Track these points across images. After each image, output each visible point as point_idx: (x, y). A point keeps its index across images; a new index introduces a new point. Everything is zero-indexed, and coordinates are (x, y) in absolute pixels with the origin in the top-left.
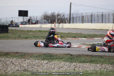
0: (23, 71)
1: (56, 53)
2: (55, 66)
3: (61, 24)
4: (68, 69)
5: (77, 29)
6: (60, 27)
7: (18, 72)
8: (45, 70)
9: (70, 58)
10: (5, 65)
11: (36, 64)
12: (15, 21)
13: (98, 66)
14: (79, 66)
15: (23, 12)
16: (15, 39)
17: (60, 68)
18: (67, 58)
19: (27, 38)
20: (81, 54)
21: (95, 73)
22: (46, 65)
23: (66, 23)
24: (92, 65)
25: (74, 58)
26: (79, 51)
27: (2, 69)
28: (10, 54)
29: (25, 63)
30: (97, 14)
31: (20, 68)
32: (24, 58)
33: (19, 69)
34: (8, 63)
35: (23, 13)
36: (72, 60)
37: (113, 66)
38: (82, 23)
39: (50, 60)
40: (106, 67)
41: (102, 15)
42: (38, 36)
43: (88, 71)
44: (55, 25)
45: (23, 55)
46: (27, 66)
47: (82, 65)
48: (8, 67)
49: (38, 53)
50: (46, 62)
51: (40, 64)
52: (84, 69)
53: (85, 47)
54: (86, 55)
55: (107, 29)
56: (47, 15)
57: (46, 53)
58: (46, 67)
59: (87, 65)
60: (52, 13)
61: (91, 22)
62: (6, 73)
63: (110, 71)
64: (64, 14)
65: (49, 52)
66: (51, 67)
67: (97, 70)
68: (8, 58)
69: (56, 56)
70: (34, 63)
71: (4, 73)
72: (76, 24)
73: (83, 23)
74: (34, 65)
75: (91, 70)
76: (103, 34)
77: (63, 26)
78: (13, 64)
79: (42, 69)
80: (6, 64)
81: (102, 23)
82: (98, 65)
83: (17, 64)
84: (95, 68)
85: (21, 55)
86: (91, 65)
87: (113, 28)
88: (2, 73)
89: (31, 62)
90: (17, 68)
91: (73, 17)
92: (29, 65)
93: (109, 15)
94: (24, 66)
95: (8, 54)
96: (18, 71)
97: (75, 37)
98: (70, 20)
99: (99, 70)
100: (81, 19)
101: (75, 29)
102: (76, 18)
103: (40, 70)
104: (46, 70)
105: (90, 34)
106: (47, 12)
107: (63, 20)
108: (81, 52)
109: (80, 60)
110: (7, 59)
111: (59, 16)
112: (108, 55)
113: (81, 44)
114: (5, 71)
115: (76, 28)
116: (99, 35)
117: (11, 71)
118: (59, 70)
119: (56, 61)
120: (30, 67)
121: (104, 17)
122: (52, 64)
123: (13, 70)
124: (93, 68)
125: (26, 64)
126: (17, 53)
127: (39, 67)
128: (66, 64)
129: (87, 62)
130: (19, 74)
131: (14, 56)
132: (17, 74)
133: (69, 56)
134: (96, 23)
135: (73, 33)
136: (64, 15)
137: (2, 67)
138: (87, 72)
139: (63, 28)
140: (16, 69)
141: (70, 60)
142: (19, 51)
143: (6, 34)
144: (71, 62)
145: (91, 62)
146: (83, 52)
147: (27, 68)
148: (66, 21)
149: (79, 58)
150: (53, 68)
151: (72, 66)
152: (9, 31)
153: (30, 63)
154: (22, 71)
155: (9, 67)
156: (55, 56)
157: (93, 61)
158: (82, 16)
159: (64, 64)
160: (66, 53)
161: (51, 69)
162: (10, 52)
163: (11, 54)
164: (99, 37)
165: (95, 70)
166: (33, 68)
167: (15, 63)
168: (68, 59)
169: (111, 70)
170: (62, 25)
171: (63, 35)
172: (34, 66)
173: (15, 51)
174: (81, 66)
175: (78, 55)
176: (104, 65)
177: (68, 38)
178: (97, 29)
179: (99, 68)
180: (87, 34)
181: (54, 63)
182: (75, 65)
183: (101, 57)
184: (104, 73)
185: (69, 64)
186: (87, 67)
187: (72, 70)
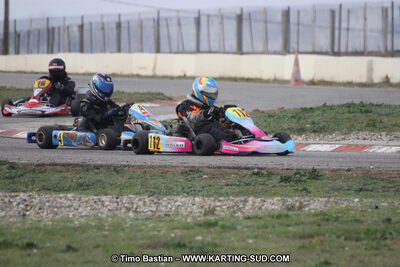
4: (2, 214)
5: (32, 72)
9: (7, 178)
13: (107, 203)
14: (41, 202)
20: (46, 161)
21: (95, 227)
24: (84, 199)
25: (22, 175)
36: (13, 183)
37: (155, 200)
38: (48, 53)
40: (135, 206)
41: (119, 25)
43: (71, 221)
47: (51, 199)
52: (56, 214)
54: (63, 165)
55: (135, 72)
59: (66, 198)
61: (82, 51)
63: (147, 219)
67: (104, 216)
72: (29, 56)
75: (82, 217)
76: (121, 90)
81: (119, 50)
82: (104, 198)
84: (95, 209)
86: (80, 198)
87: (154, 67)
91: (16, 32)
93: (141, 26)
98: (8, 41)
99: (108, 216)
100: (44, 38)
101: (25, 73)
102: (29, 36)
109: (44, 184)
112: (139, 164)
115: (29, 69)
124: (88, 209)
129: (68, 190)
133: (4, 167)
134: (97, 52)
135: (18, 87)
138: (69, 224)
141: (7, 181)
144: (13, 191)
149: (40, 175)
151: (14, 204)
157: (88, 185)
158: (48, 30)
165: (96, 217)
169: (149, 213)
174: (47, 204)
175: (36, 165)
176: (125, 199)
179: (109, 210)
182: (26, 198)
183: (115, 170)
184: (128, 225)
185: (6, 197)
186: (66, 208)
187: (15, 216)
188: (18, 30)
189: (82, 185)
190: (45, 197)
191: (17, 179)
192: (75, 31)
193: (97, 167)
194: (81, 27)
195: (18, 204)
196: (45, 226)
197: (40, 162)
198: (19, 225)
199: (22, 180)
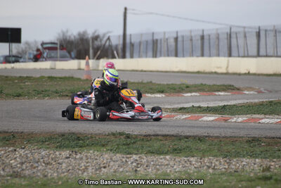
0: (11, 176)
1: (91, 131)
2: (87, 163)
3: (102, 60)
4: (121, 170)
6: (100, 68)
8: (64, 173)
9: (124, 144)
11: (42, 160)
13: (194, 163)
14: (147, 161)
15: (9, 33)
17: (101, 168)
18: (117, 143)
19: (18, 96)
20: (152, 133)
22: (66, 160)
23: (114, 57)
24: (178, 159)
25: (135, 143)
26: (148, 126)
29: (15, 158)
30: (188, 34)
31: (3, 170)
32: (13, 145)
35: (9, 35)
36: (128, 148)
37: (228, 161)
38: (153, 57)
39: (76, 149)
40: (213, 165)
41: (202, 38)
42: (46, 91)
43: (169, 175)
44: (88, 64)
45: (9, 139)
46: (19, 165)
47: (155, 159)
50: (66, 153)
51: (52, 159)
52: (158, 170)
54: (163, 136)
55: (213, 71)
56: (68, 39)
57: (66, 131)
58: (66, 167)
59: (165, 158)
60: (80, 34)
61: (176, 55)
63: (222, 174)
64: (109, 34)
65: (73, 130)
66: (77, 167)
67: (192, 172)
69: (90, 140)
70: (36, 156)
72: (140, 59)
73: (156, 57)
74: (37, 162)
75: (176, 172)
76: (204, 83)
79: (58, 172)
81: (202, 55)
82: (192, 159)
84: (185, 166)
85: (4, 138)
86: (175, 159)
87: (227, 67)
89: (29, 155)
91: (131, 43)
92: (25, 162)
93: (218, 38)
94: (13, 165)
98: (125, 49)
99: (194, 172)
100: (150, 47)
101: (137, 71)
102: (140, 46)
103: (52, 174)
105: (174, 83)
106: (67, 32)
107: (108, 49)
108: (151, 128)
109: (150, 149)
111: (97, 40)
112: (215, 135)
115: (140, 69)
116: (196, 86)
118: (98, 172)
119: (91, 151)
120: (27, 167)
122: (81, 159)
124: (181, 166)
125: (18, 159)
127: (48, 166)
128: (114, 158)
129: (166, 153)
133: (122, 137)
134: (187, 56)
136: (109, 38)
138: (167, 177)
141: (124, 147)
144: (128, 154)
146: (155, 128)
147: (19, 170)
148: (115, 52)
149: (147, 143)
150: (83, 167)
151: (129, 163)
153: (27, 157)
154: (8, 176)
156: (88, 139)
157: (180, 150)
158: (153, 41)
159: (111, 159)
160: (114, 132)
161: (79, 170)
164: (195, 92)
165: (186, 172)
166: (35, 168)
168: (121, 147)
169: (223, 170)
172: (36, 165)
174: (152, 163)
175: (145, 136)
176: (206, 160)
178: (189, 73)
179: (195, 168)
180: (165, 83)
181: (86, 156)
182: (138, 159)
183: (199, 139)
184: (209, 178)
185: (123, 157)
186: (165, 165)
187: (130, 171)
188: (132, 41)
189: (176, 150)
190: (151, 158)
191: (131, 145)
192: (172, 42)
193: (187, 137)
194: (176, 39)
195: (132, 163)
197: (147, 134)
199: (134, 146)
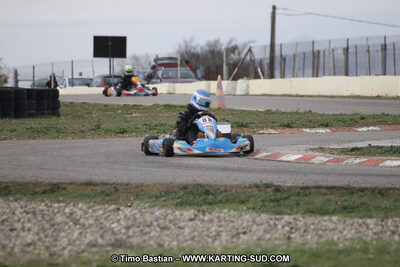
0: (112, 245)
1: (225, 182)
2: (220, 226)
3: (240, 81)
4: (268, 236)
5: (297, 96)
6: (238, 92)
7: (94, 249)
8: (186, 241)
9: (272, 201)
10: (47, 226)
11: (155, 223)
12: (81, 74)
13: (372, 226)
14: (305, 224)
15: (110, 43)
16: (84, 137)
17: (238, 234)
18: (262, 198)
19: (122, 133)
20: (311, 183)
21: (359, 250)
22: (190, 223)
23: (257, 77)
24: (349, 221)
25: (287, 198)
26: (306, 174)
27: (40, 240)
28: (65, 189)
29: (118, 221)
30: (364, 42)
31: (102, 237)
32: (115, 201)
33: (96, 240)
34: (59, 219)
35: (109, 46)
36: (278, 206)
38: (313, 76)
39: (205, 208)
41: (384, 47)
42: (161, 125)
43: (336, 244)
44: (220, 87)
45: (110, 193)
46: (123, 231)
47: (316, 222)
48: (58, 236)
49: (162, 185)
50: (190, 213)
51: (170, 221)
52: (320, 236)
53: (325, 159)
54: (327, 188)
56: (192, 51)
57: (191, 182)
58: (190, 233)
59: (331, 220)
60: (209, 44)
61: (347, 74)
62: (51, 255)
64: (251, 45)
65: (200, 180)
66: (206, 233)
67: (369, 239)
68: (59, 202)
69: (224, 194)
70: (148, 217)
71: (47, 254)
72: (295, 79)
73: (317, 76)
74: (149, 226)
75: (346, 240)
76: (386, 113)
77: (248, 86)
78: (75, 224)
79: (178, 240)
80: (53, 225)
81: (384, 73)
82: (369, 221)
83: (91, 222)
84: (360, 232)
85: (103, 192)
86: (345, 221)
88: (39, 254)
89: (137, 216)
90: (89, 238)
91: (281, 56)
92: (133, 225)
94: (116, 229)
95: (59, 188)
96: (94, 246)
97: (289, 126)
98: (273, 65)
99: (372, 240)
100: (309, 61)
101: (290, 96)
102: (294, 59)
103: (170, 243)
104: (189, 242)
105: (343, 112)
106: (192, 41)
107: (248, 66)
108: (310, 177)
109: (309, 206)
110: (56, 205)
111: (234, 53)
113: (312, 150)
114: (47, 248)
115: (294, 93)
116: (374, 117)
117: (70, 247)
118: (235, 240)
119: (226, 211)
120: (134, 233)
121: (389, 52)
122: (211, 221)
123: (77, 242)
124: (353, 231)
125: (122, 222)
126: (89, 184)
127: (165, 232)
128: (258, 220)
129: (333, 213)
130: (97, 257)
131: (78, 197)
132: (91, 256)
133: (269, 190)
134: (362, 75)
135: (283, 110)
136: (250, 50)
137: (38, 234)
138: (333, 247)
139: (247, 95)
140: (87, 241)
141: (272, 204)
142: (96, 179)
143: (52, 121)
144: (278, 214)
145: (347, 210)
146: (317, 178)
147: (124, 237)
148: (259, 70)
149: (306, 198)
150: (214, 233)
151: (280, 226)
152: (62, 110)
153: (135, 219)
154: (108, 245)
155: (62, 234)
156: (221, 192)
157: (352, 208)
158: (314, 53)
159: (254, 221)
160: (259, 183)
161: (208, 236)
162: (64, 183)
163: (69, 188)
164: (374, 125)
165: (360, 239)
166: (145, 234)
167: (82, 221)
168: (267, 204)
170: (245, 86)
171: (247, 120)
172: (147, 230)
173: (83, 177)
174: (312, 227)
175: (302, 188)
176: (390, 222)
177: (267, 127)
178: (364, 97)
179: (374, 233)
180: (331, 113)
181: (218, 217)
182: (292, 221)
183: (380, 193)
184: (393, 248)
185: (271, 219)
186: (330, 231)
187: (280, 239)
188: (284, 53)
189: (345, 208)
190: (310, 219)
191: (282, 202)
192: (340, 54)
193: (362, 190)
194: (346, 50)
195: (283, 227)
196: (310, 248)
197: (305, 185)
198: (284, 247)
199: (287, 202)
